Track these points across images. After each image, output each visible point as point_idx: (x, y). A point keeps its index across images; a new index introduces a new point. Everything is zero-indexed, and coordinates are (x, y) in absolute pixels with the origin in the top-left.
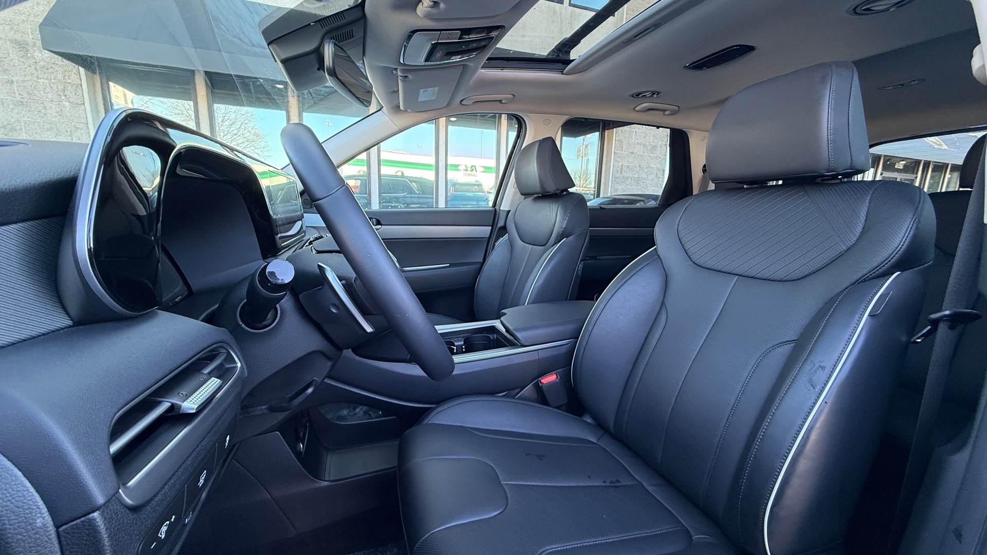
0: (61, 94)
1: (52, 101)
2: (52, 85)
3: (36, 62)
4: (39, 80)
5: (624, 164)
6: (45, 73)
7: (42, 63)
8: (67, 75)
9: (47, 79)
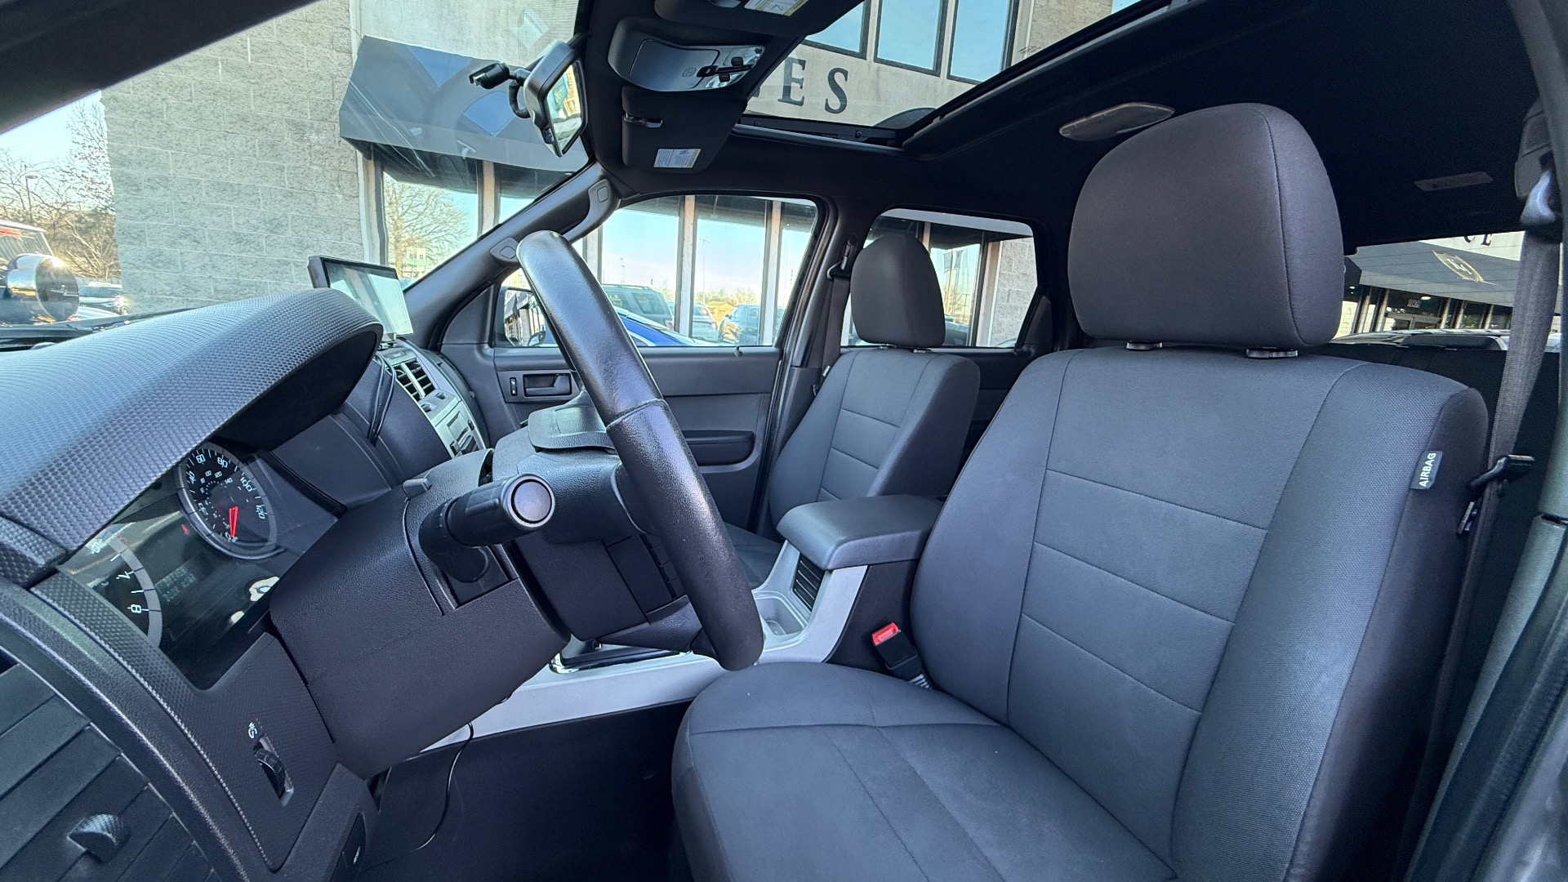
0: (335, 184)
1: (324, 192)
2: (326, 173)
3: (310, 146)
4: (312, 167)
5: (1012, 289)
6: (319, 159)
7: (317, 147)
8: (343, 161)
9: (321, 166)
